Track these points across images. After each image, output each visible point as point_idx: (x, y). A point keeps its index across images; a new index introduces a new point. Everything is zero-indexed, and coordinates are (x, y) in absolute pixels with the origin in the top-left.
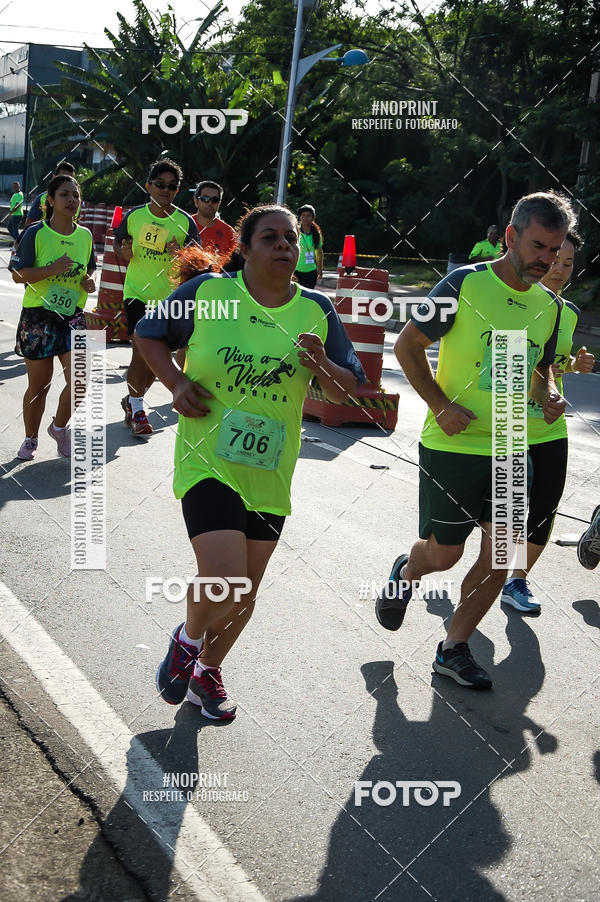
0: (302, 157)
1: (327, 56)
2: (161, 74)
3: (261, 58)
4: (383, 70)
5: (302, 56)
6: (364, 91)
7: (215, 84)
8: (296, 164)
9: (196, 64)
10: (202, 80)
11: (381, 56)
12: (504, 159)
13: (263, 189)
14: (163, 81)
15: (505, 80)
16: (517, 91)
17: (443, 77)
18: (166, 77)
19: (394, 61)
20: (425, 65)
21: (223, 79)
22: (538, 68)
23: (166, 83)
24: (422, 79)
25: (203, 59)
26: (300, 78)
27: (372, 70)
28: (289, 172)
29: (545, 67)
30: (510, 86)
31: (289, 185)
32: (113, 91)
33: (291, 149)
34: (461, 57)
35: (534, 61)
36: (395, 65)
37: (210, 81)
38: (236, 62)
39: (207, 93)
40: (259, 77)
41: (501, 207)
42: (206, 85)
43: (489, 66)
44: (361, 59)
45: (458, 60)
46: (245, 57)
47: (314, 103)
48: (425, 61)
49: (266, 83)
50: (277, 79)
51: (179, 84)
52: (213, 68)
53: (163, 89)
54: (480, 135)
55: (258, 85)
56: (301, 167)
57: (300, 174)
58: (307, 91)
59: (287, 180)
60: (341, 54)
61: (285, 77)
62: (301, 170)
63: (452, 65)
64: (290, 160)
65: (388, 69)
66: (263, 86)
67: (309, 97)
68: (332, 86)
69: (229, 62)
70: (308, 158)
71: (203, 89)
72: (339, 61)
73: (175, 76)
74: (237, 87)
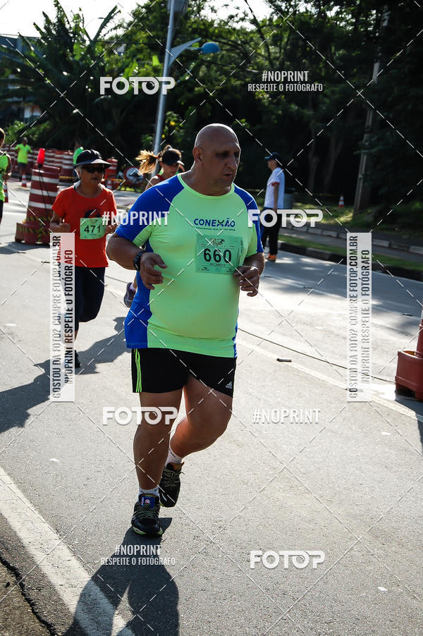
0: (173, 117)
1: (191, 46)
2: (73, 56)
3: (145, 47)
4: (230, 57)
5: (173, 46)
6: (216, 71)
7: (112, 65)
8: (169, 122)
9: (98, 49)
10: (103, 61)
11: (228, 47)
12: (313, 121)
13: (145, 138)
14: (75, 61)
15: (314, 66)
16: (323, 74)
17: (271, 63)
18: (77, 58)
19: (238, 51)
20: (260, 54)
21: (117, 61)
22: (338, 58)
23: (77, 63)
24: (257, 64)
25: (103, 46)
26: (171, 62)
27: (222, 56)
28: (163, 127)
29: (342, 58)
30: (318, 71)
31: (163, 136)
32: (39, 67)
33: (166, 110)
34: (285, 49)
35: (335, 54)
36: (238, 54)
37: (108, 62)
38: (126, 48)
39: (106, 70)
40: (143, 60)
41: (311, 155)
42: (105, 64)
43: (304, 56)
44: (214, 49)
45: (282, 51)
46: (134, 46)
47: (182, 79)
48: (259, 51)
49: (148, 64)
50: (155, 61)
51: (86, 63)
52: (110, 52)
53: (75, 67)
54: (297, 104)
55: (142, 66)
56: (173, 123)
57: (171, 128)
58: (177, 70)
59: (162, 133)
60: (200, 46)
61: (161, 60)
62: (172, 126)
63: (278, 55)
64: (165, 118)
65: (234, 57)
66: (146, 66)
67: (178, 74)
68: (195, 67)
69: (122, 49)
70: (177, 117)
71: (103, 67)
72: (199, 50)
73: (83, 58)
74: (127, 66)
